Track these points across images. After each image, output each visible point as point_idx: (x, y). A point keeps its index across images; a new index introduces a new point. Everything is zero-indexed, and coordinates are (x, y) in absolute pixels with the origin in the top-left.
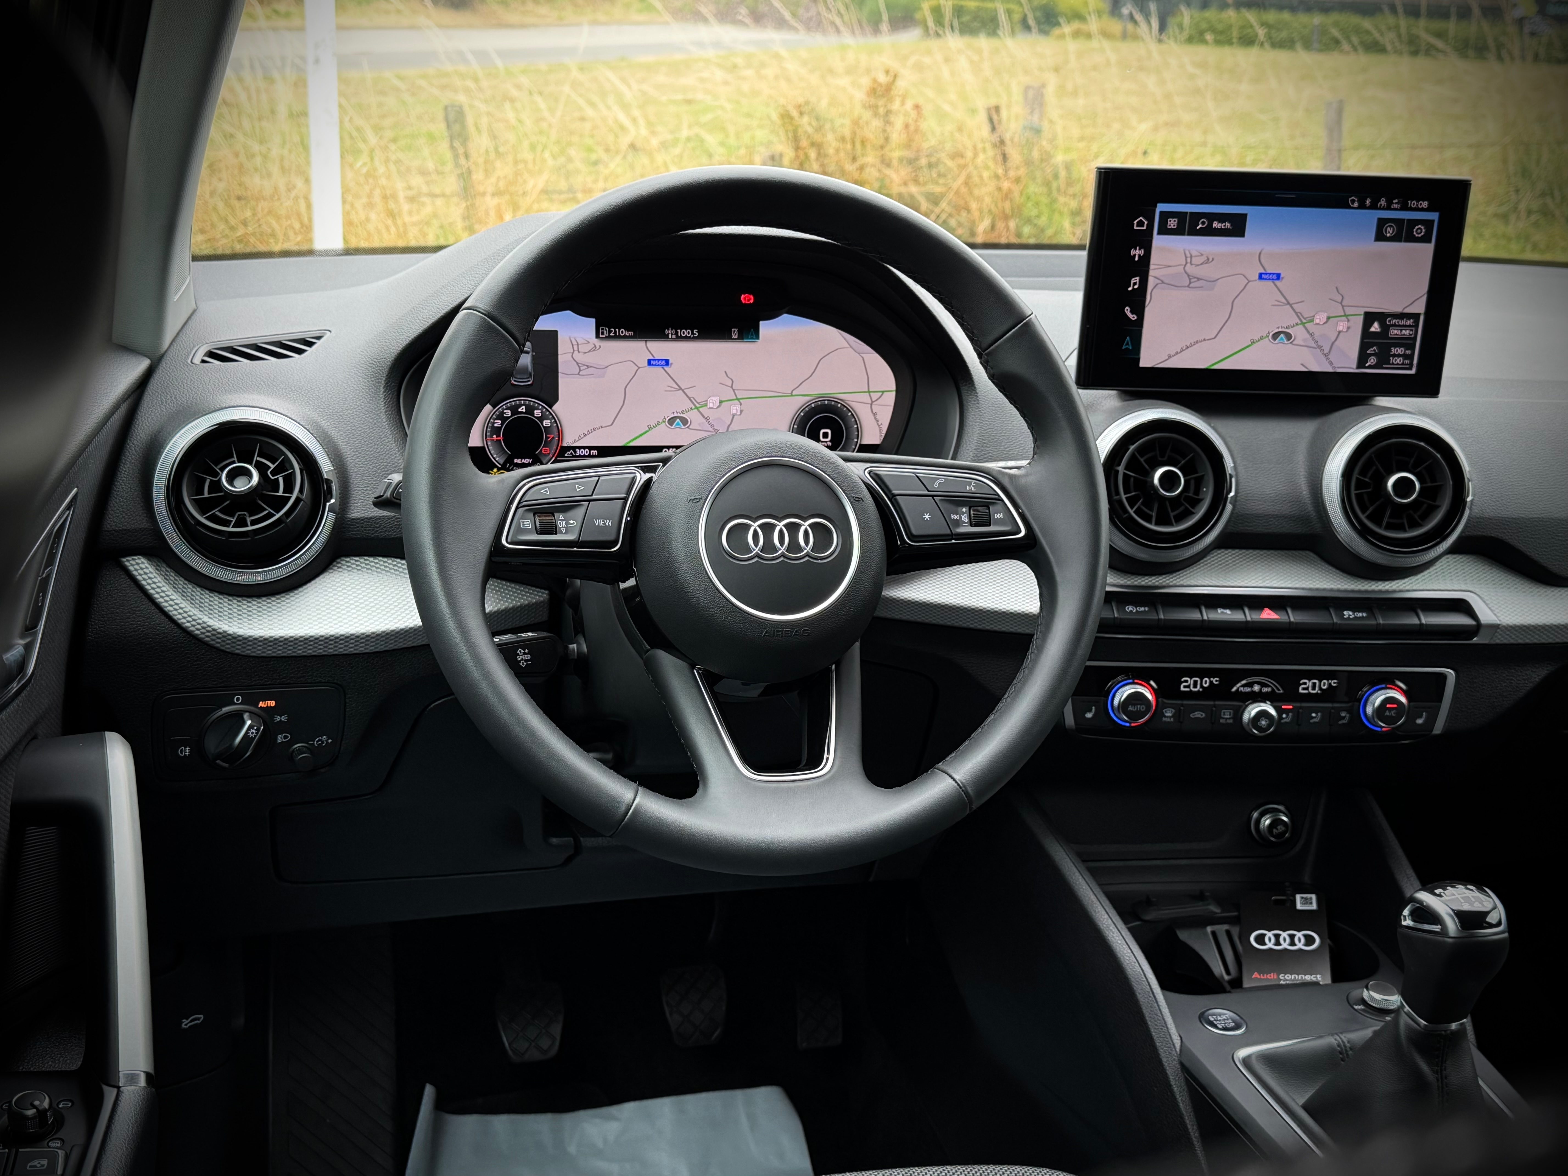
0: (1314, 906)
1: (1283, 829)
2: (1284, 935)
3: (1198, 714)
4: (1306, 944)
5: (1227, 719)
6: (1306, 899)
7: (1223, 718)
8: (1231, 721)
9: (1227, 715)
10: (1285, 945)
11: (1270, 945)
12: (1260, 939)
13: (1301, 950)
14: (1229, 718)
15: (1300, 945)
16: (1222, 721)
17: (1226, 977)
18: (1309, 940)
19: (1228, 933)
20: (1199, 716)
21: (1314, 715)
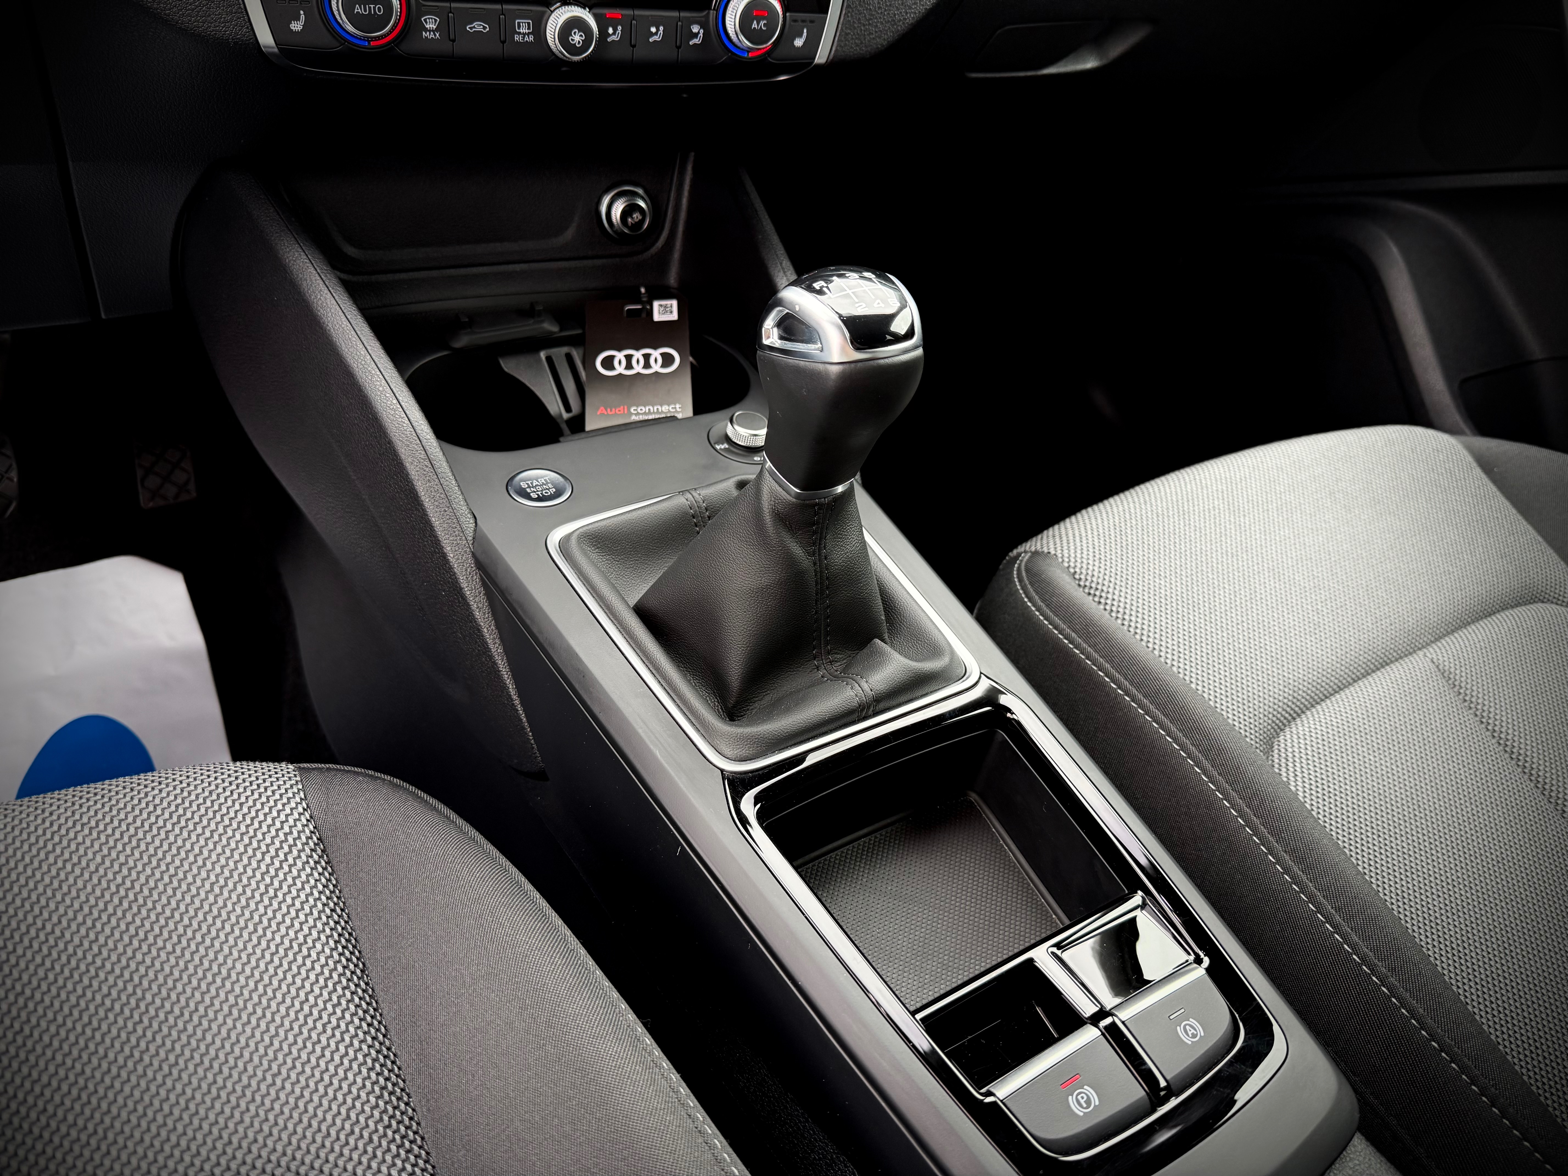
0: (674, 316)
1: (640, 217)
2: (638, 355)
3: (478, 26)
4: (664, 365)
5: (524, 34)
6: (666, 307)
7: (519, 33)
8: (531, 38)
9: (524, 27)
10: (638, 368)
11: (620, 369)
12: (608, 363)
13: (656, 373)
14: (528, 34)
15: (656, 367)
16: (516, 38)
17: (566, 416)
18: (667, 360)
19: (569, 358)
20: (480, 29)
21: (653, 30)
